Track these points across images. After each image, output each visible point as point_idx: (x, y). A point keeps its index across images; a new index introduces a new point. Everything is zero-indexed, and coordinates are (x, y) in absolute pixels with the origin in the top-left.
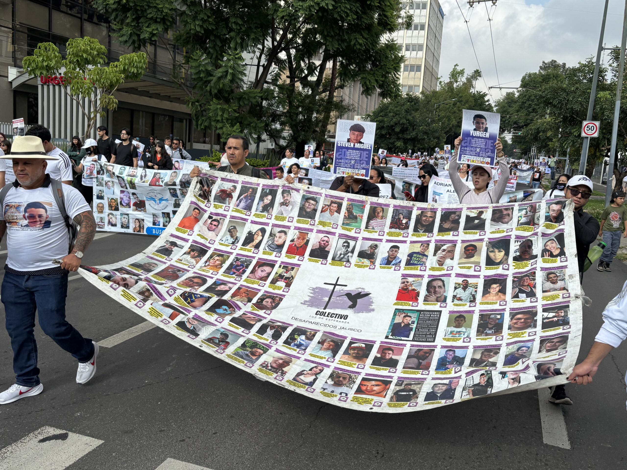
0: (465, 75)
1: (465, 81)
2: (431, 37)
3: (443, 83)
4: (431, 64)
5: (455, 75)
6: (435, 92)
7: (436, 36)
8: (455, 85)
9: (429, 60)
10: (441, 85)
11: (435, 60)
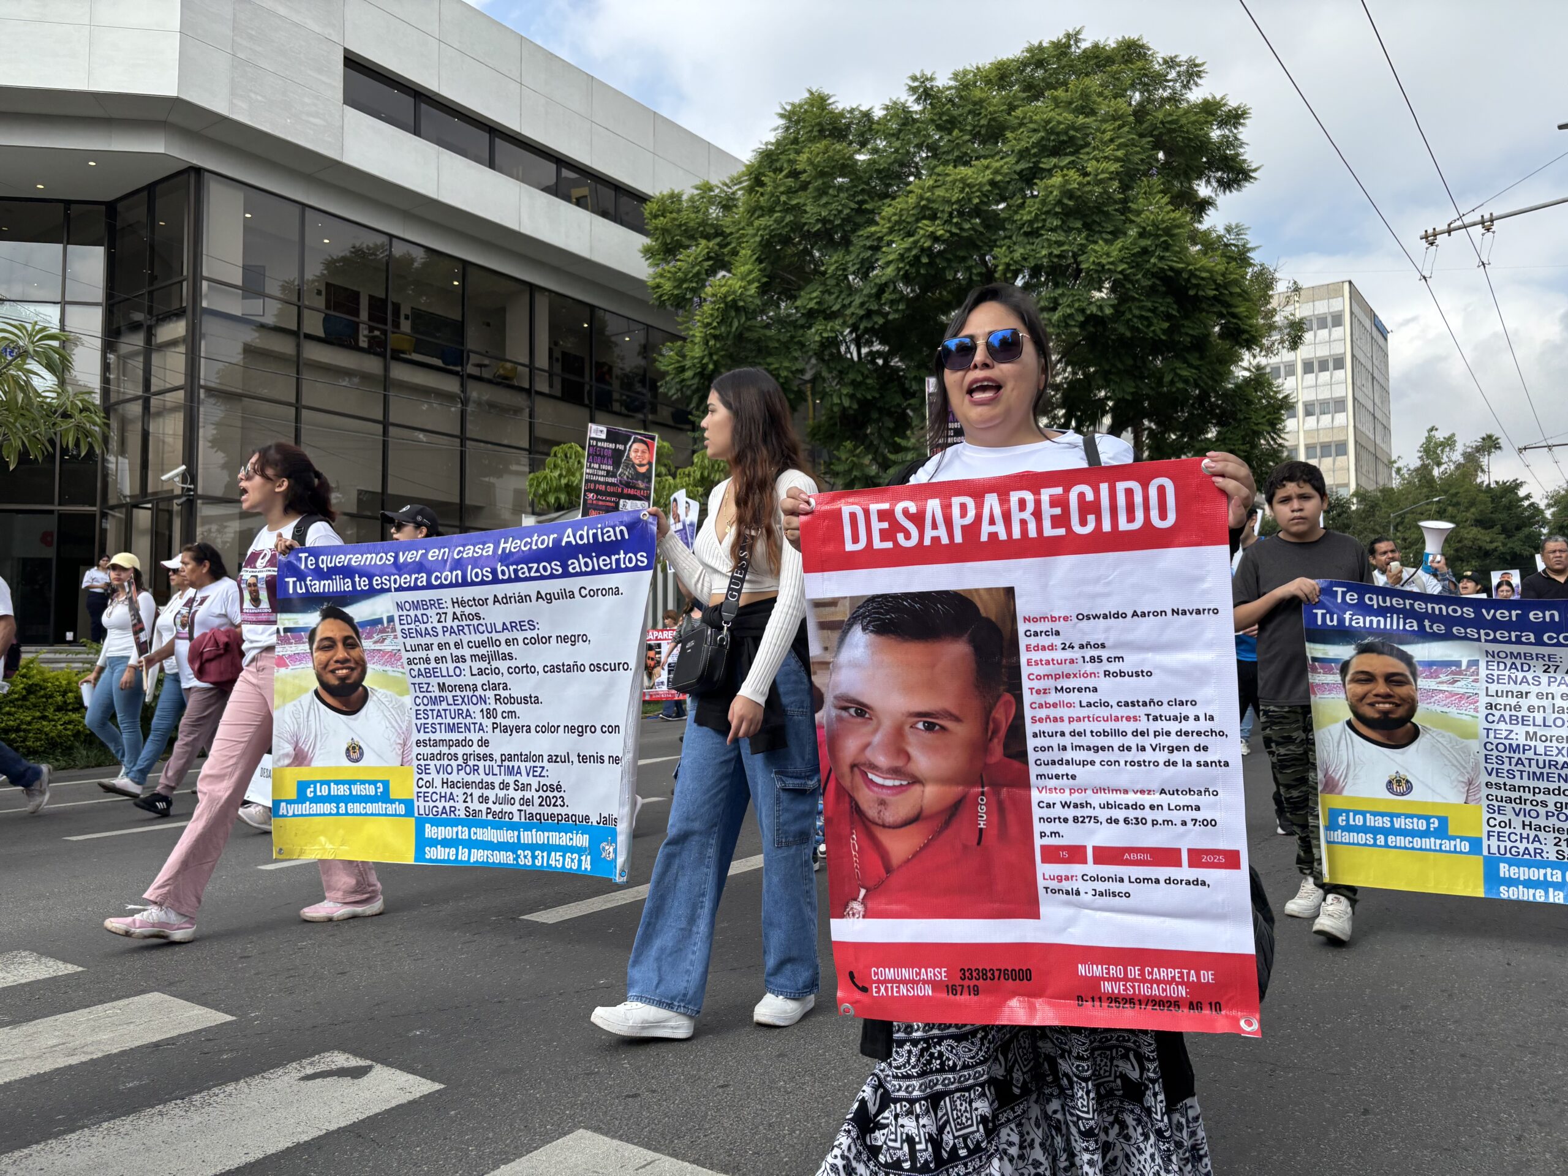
0: (1460, 448)
1: (1462, 460)
2: (1363, 380)
3: (1404, 471)
4: (1372, 436)
5: (1432, 450)
6: (1387, 492)
7: (1373, 378)
8: (1436, 472)
9: (1364, 429)
10: (1402, 477)
11: (1379, 427)
